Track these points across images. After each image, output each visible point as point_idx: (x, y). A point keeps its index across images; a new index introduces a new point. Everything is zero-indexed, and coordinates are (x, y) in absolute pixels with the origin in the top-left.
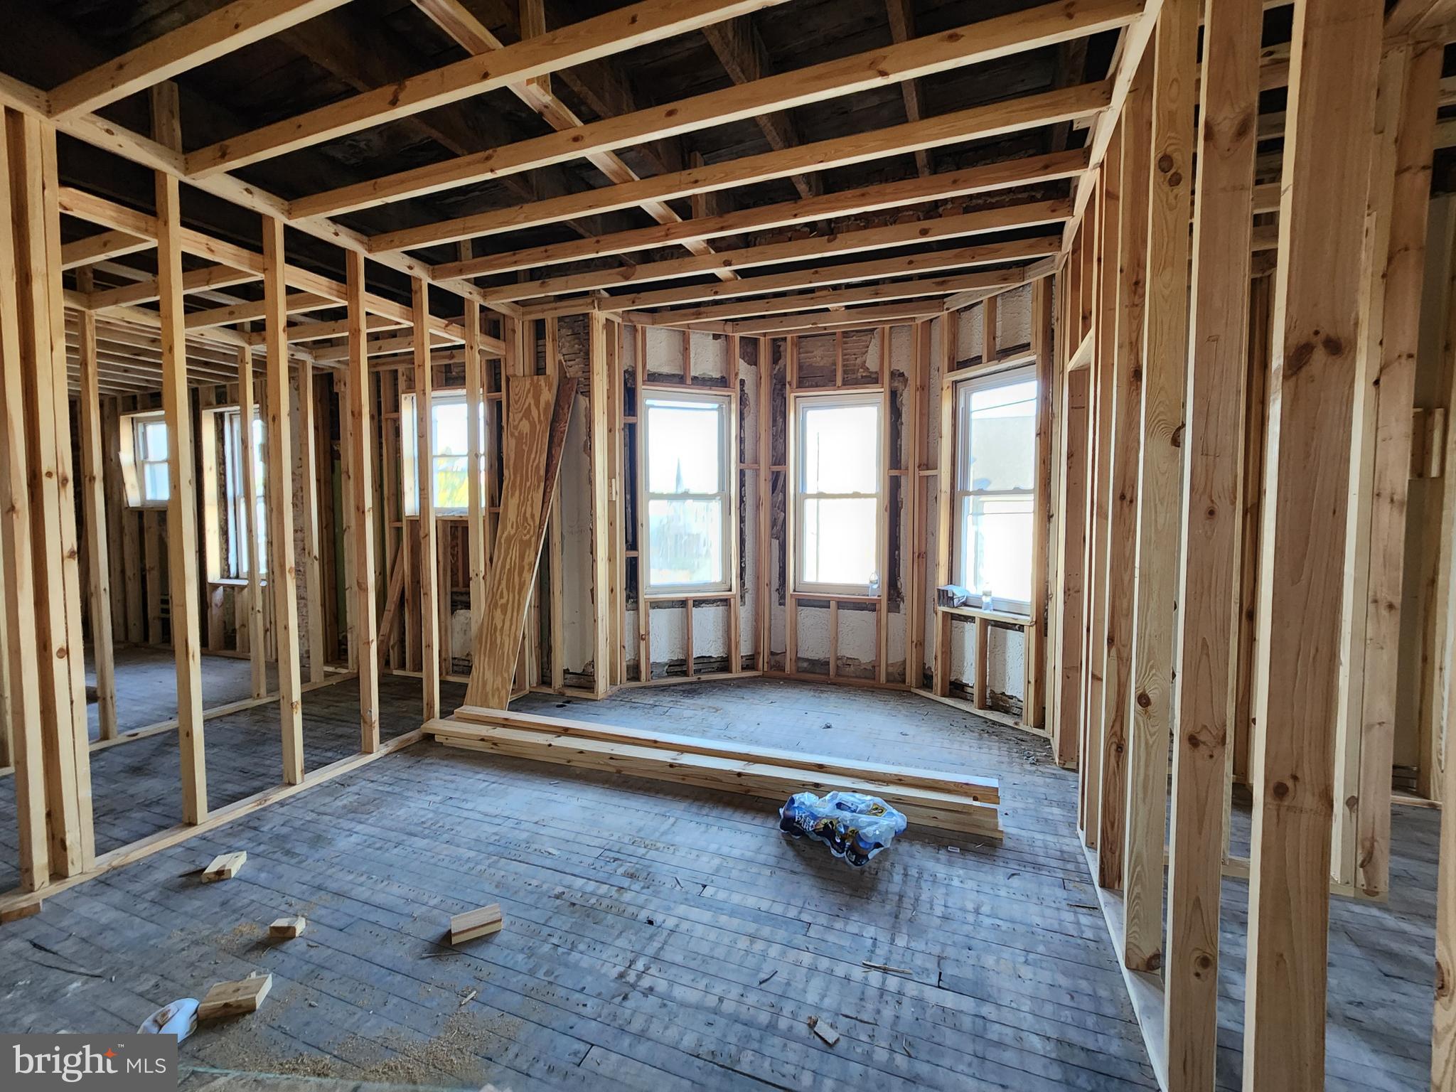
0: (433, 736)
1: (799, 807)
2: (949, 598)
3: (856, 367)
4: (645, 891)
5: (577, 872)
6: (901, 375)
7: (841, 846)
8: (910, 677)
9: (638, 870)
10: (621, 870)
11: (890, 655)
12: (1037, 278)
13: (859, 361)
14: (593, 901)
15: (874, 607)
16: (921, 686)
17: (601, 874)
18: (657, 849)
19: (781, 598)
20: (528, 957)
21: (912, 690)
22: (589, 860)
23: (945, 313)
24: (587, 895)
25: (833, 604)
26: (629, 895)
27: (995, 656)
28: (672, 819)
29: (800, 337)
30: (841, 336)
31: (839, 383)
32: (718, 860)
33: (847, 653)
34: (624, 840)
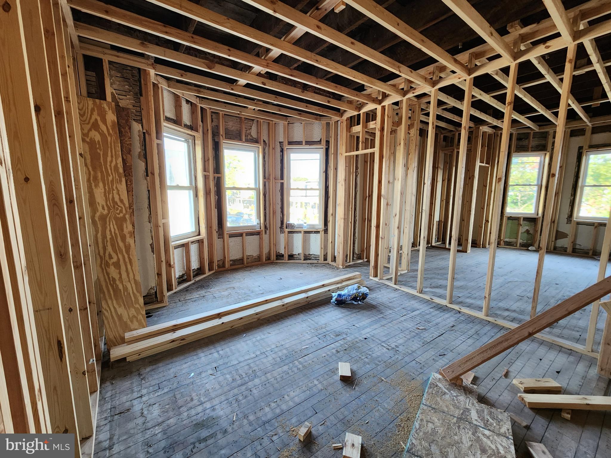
0: (125, 359)
1: (344, 295)
2: (292, 226)
3: (247, 134)
4: (348, 335)
5: (325, 345)
6: (264, 141)
7: (359, 300)
8: (273, 257)
9: (335, 333)
10: (332, 336)
11: (265, 251)
12: (324, 122)
13: (248, 132)
14: (346, 346)
15: (258, 233)
16: (277, 259)
17: (332, 341)
18: (326, 327)
19: (219, 235)
20: (369, 364)
21: (274, 261)
22: (320, 341)
23: (287, 123)
24: (342, 346)
25: (244, 234)
26: (348, 338)
27: (306, 243)
28: (309, 320)
29: (225, 115)
30: (244, 119)
31: (244, 140)
32: (342, 320)
33: (248, 254)
34: (313, 331)
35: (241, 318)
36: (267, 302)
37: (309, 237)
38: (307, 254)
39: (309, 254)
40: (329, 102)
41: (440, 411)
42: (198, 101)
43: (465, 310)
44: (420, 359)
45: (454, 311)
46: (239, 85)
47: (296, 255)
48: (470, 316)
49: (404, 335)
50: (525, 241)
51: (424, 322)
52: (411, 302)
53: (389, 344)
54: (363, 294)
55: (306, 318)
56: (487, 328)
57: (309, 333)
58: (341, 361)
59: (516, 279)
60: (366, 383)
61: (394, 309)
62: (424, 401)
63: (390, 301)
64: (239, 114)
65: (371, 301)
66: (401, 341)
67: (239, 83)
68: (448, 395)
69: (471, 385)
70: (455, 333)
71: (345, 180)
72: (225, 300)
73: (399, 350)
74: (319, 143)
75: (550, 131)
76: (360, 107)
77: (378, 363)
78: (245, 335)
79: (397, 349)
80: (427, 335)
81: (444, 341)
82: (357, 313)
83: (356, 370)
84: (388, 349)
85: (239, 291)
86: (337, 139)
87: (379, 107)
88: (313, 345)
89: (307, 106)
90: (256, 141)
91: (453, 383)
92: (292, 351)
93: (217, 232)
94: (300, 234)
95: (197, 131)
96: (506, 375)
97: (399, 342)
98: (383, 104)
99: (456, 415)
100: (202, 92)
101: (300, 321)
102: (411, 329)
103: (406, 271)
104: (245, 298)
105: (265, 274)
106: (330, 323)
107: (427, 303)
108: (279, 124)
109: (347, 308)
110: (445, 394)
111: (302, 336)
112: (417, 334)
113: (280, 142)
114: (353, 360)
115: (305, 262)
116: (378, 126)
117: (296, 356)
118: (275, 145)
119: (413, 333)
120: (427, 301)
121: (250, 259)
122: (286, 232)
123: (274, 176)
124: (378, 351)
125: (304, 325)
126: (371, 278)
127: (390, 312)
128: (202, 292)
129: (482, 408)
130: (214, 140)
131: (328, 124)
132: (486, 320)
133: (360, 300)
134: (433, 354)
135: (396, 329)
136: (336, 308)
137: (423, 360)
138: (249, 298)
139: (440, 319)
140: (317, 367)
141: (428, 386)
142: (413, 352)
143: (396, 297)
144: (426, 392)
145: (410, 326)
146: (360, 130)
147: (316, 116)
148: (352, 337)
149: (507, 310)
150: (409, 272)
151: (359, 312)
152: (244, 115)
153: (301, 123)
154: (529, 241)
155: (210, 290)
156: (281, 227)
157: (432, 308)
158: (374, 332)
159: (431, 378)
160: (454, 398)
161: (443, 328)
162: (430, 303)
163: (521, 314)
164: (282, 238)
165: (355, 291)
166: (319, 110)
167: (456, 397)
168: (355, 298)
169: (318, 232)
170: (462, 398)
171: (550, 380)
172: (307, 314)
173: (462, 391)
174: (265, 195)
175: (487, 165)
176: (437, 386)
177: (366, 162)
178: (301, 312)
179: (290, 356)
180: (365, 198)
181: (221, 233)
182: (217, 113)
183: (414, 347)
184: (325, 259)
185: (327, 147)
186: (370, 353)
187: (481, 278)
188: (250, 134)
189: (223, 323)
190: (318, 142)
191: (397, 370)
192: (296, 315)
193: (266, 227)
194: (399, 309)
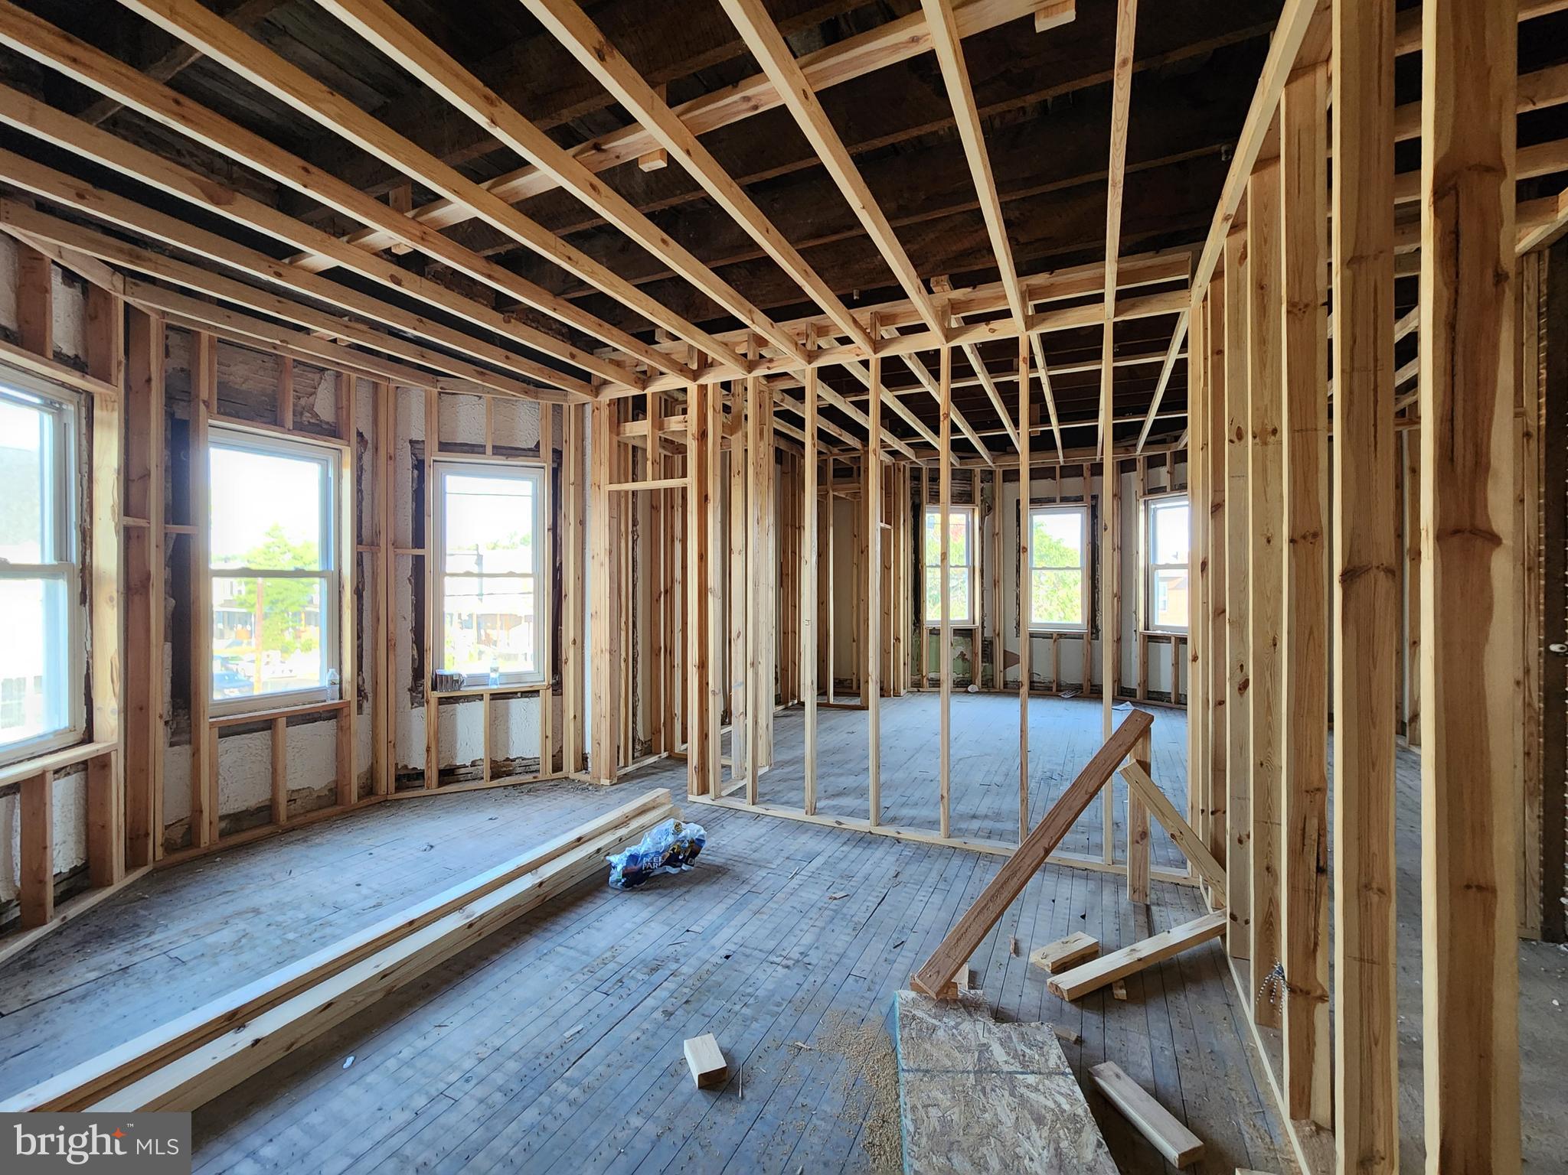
1: (646, 855)
2: (454, 682)
3: (299, 409)
4: (682, 961)
5: (628, 1007)
6: (360, 435)
7: (681, 861)
8: (386, 781)
9: (646, 966)
10: (640, 976)
11: (358, 766)
12: (547, 401)
13: (303, 402)
14: (687, 990)
15: (333, 714)
16: (398, 789)
17: (642, 989)
18: (614, 957)
19: (173, 734)
20: (756, 1020)
21: (389, 797)
22: (610, 1000)
23: (436, 391)
24: (675, 995)
25: (282, 722)
26: (685, 969)
27: (496, 727)
28: (559, 949)
29: (220, 341)
30: (291, 364)
31: (290, 424)
32: (653, 924)
33: (293, 785)
34: (581, 978)
35: (329, 1005)
36: (412, 927)
37: (507, 709)
38: (500, 758)
39: (508, 759)
40: (573, 357)
41: (941, 1072)
42: (120, 285)
43: (908, 834)
44: (863, 967)
45: (887, 841)
46: (304, 269)
47: (465, 766)
48: (919, 845)
49: (811, 922)
50: (961, 676)
51: (839, 881)
52: (799, 840)
53: (784, 953)
54: (692, 842)
55: (549, 945)
56: (956, 862)
57: (572, 987)
58: (685, 1036)
59: (968, 753)
60: (765, 1071)
61: (769, 865)
62: (903, 1064)
63: (754, 846)
64: (275, 347)
65: (709, 857)
66: (808, 939)
67: (306, 262)
68: (942, 1030)
69: (972, 992)
70: (906, 889)
71: (610, 552)
72: (227, 962)
73: (812, 962)
74: (531, 453)
75: (976, 469)
76: (645, 378)
77: (776, 1009)
78: (350, 1059)
79: (806, 960)
80: (855, 907)
81: (891, 912)
82: (687, 897)
83: (729, 1046)
84: (788, 967)
85: (280, 918)
86: (583, 448)
87: (692, 387)
88: (593, 1017)
89: (507, 357)
90: (333, 431)
91: (941, 1001)
92: (537, 1058)
93: (166, 723)
94: (478, 703)
95: (105, 376)
96: (1017, 951)
97: (804, 941)
98: (702, 381)
99: (970, 1068)
100: (150, 260)
101: (531, 960)
102: (820, 904)
103: (766, 769)
104: (316, 935)
105: (369, 842)
106: (621, 943)
107: (830, 835)
108: (408, 390)
109: (657, 888)
110: (934, 1029)
111: (553, 1002)
112: (834, 911)
113: (411, 442)
114: (714, 1023)
115: (495, 783)
116: (693, 427)
117: (553, 1067)
118: (395, 449)
119: (827, 912)
120: (832, 831)
121: (299, 802)
122: (433, 702)
123: (391, 536)
124: (768, 979)
125: (550, 969)
126: (691, 798)
127: (763, 873)
128: (114, 956)
129: (1006, 1032)
130: (170, 415)
131: (557, 409)
132: (949, 847)
133: (685, 861)
134: (882, 947)
135: (790, 913)
136: (626, 895)
137: (868, 968)
138: (328, 931)
139: (868, 865)
140: (626, 1076)
141: (898, 1024)
142: (842, 956)
143: (764, 835)
144: (899, 1042)
145: (815, 898)
146: (646, 433)
147: (525, 385)
148: (693, 961)
149: (974, 817)
150: (773, 769)
151: (688, 891)
152: (293, 351)
153: (480, 397)
154: (967, 675)
155: (149, 941)
156: (416, 688)
157: (845, 843)
158: (741, 934)
159: (897, 1005)
160: (954, 1030)
161: (881, 884)
162: (838, 833)
163: (998, 821)
164: (418, 723)
165: (671, 839)
166: (541, 373)
167: (956, 1027)
168: (673, 859)
169: (533, 693)
170: (967, 1026)
171: (1079, 934)
172: (548, 935)
173: (962, 1010)
174: (358, 592)
175: (888, 527)
176: (914, 1018)
177: (654, 508)
178: (528, 932)
179: (535, 1074)
180: (655, 596)
181: (184, 724)
182: (188, 331)
183: (839, 944)
184: (557, 767)
185: (555, 465)
186: (750, 990)
187: (912, 760)
188: (311, 409)
189: (257, 1041)
190: (530, 450)
191: (822, 1011)
192: (514, 945)
193: (360, 692)
194: (778, 862)
